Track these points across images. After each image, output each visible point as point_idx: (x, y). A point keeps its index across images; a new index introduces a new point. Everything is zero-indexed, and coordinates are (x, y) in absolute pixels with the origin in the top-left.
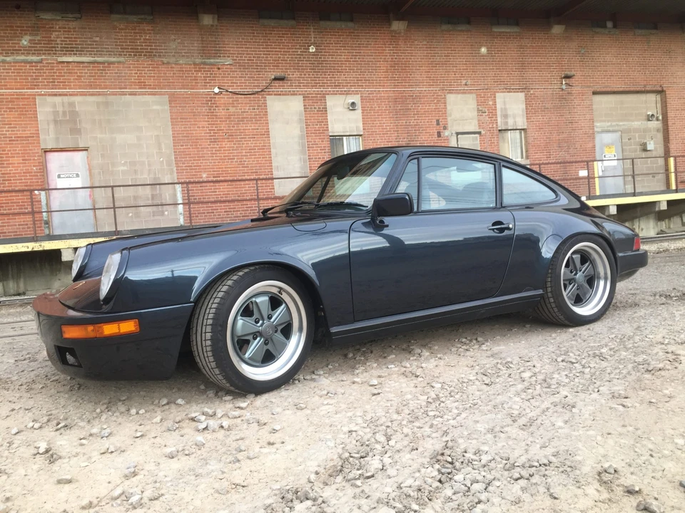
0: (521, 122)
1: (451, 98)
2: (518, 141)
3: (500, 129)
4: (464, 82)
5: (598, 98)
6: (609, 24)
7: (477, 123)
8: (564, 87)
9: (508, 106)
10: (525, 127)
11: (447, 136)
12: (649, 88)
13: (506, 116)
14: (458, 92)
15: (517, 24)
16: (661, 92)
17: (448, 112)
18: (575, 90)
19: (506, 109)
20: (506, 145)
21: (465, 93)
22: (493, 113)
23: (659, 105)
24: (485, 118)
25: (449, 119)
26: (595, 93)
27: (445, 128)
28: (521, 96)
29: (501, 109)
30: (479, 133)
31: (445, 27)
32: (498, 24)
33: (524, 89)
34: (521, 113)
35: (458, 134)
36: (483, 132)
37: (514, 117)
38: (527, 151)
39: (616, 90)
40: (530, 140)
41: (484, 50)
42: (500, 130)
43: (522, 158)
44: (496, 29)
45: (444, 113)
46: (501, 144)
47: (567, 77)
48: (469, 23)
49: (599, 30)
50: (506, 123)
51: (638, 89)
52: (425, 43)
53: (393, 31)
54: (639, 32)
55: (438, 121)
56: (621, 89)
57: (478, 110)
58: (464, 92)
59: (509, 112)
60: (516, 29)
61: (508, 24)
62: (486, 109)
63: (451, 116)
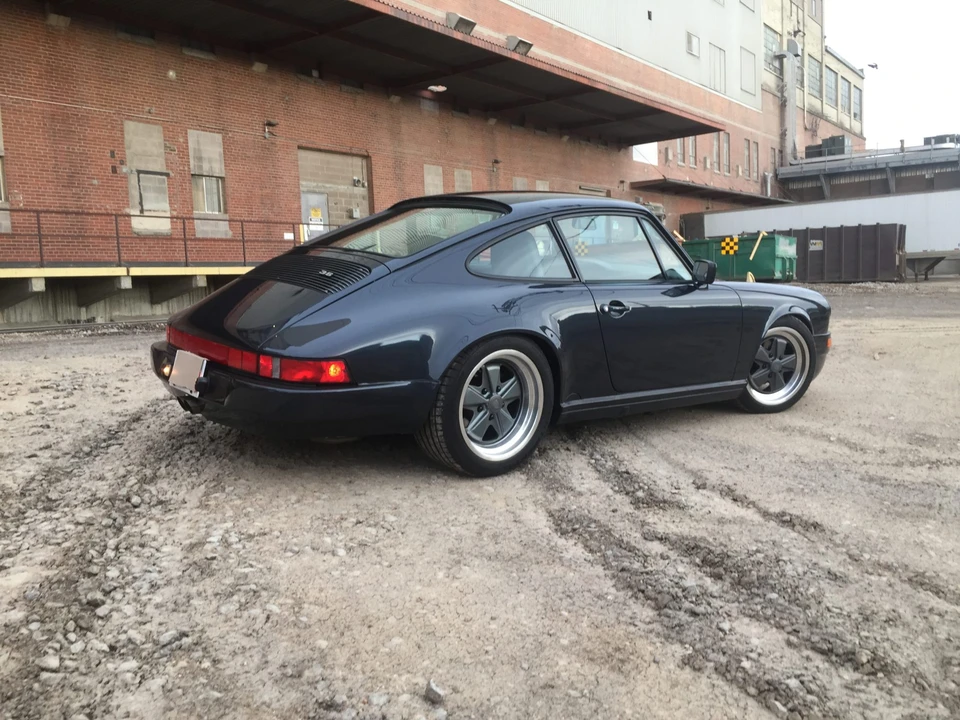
0: (218, 169)
1: (130, 126)
2: (215, 191)
3: (193, 173)
4: (147, 108)
5: (302, 154)
6: (315, 73)
7: (164, 163)
8: (267, 135)
9: (202, 147)
10: (223, 175)
11: (125, 174)
12: (354, 151)
13: (200, 159)
14: (140, 120)
15: (212, 51)
16: (367, 157)
17: (126, 143)
18: (280, 141)
19: (199, 150)
20: (200, 193)
21: (148, 123)
22: (184, 153)
23: (365, 171)
24: (174, 156)
25: (127, 151)
26: (300, 148)
27: (122, 163)
28: (218, 137)
29: (195, 149)
30: (167, 175)
31: (122, 35)
32: (190, 46)
33: (222, 130)
34: (218, 158)
35: (139, 172)
36: (172, 175)
37: (210, 161)
38: (225, 204)
39: (322, 148)
40: (230, 191)
41: (172, 74)
42: (192, 175)
43: (220, 211)
44: (187, 52)
45: (120, 141)
46: (194, 192)
47: (270, 124)
48: (152, 37)
49: (303, 77)
50: (201, 167)
51: (344, 151)
52: (94, 50)
53: (51, 26)
54: (345, 88)
55: (112, 153)
56: (327, 148)
57: (166, 146)
58: (147, 121)
59: (204, 155)
60: (212, 57)
61: (201, 49)
62: (176, 148)
63: (129, 148)
